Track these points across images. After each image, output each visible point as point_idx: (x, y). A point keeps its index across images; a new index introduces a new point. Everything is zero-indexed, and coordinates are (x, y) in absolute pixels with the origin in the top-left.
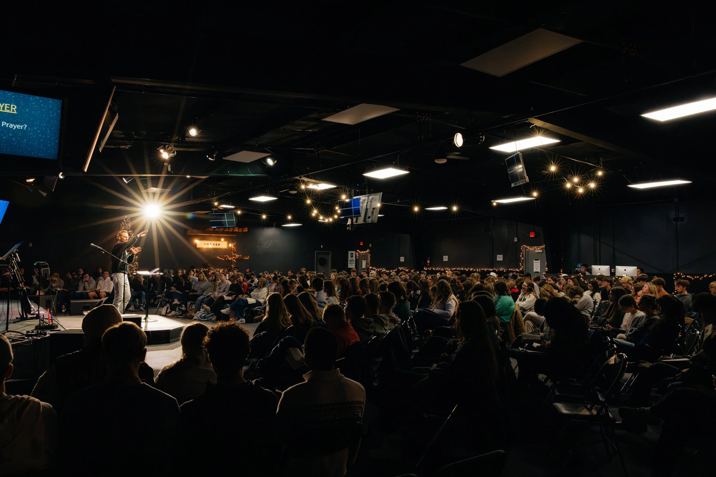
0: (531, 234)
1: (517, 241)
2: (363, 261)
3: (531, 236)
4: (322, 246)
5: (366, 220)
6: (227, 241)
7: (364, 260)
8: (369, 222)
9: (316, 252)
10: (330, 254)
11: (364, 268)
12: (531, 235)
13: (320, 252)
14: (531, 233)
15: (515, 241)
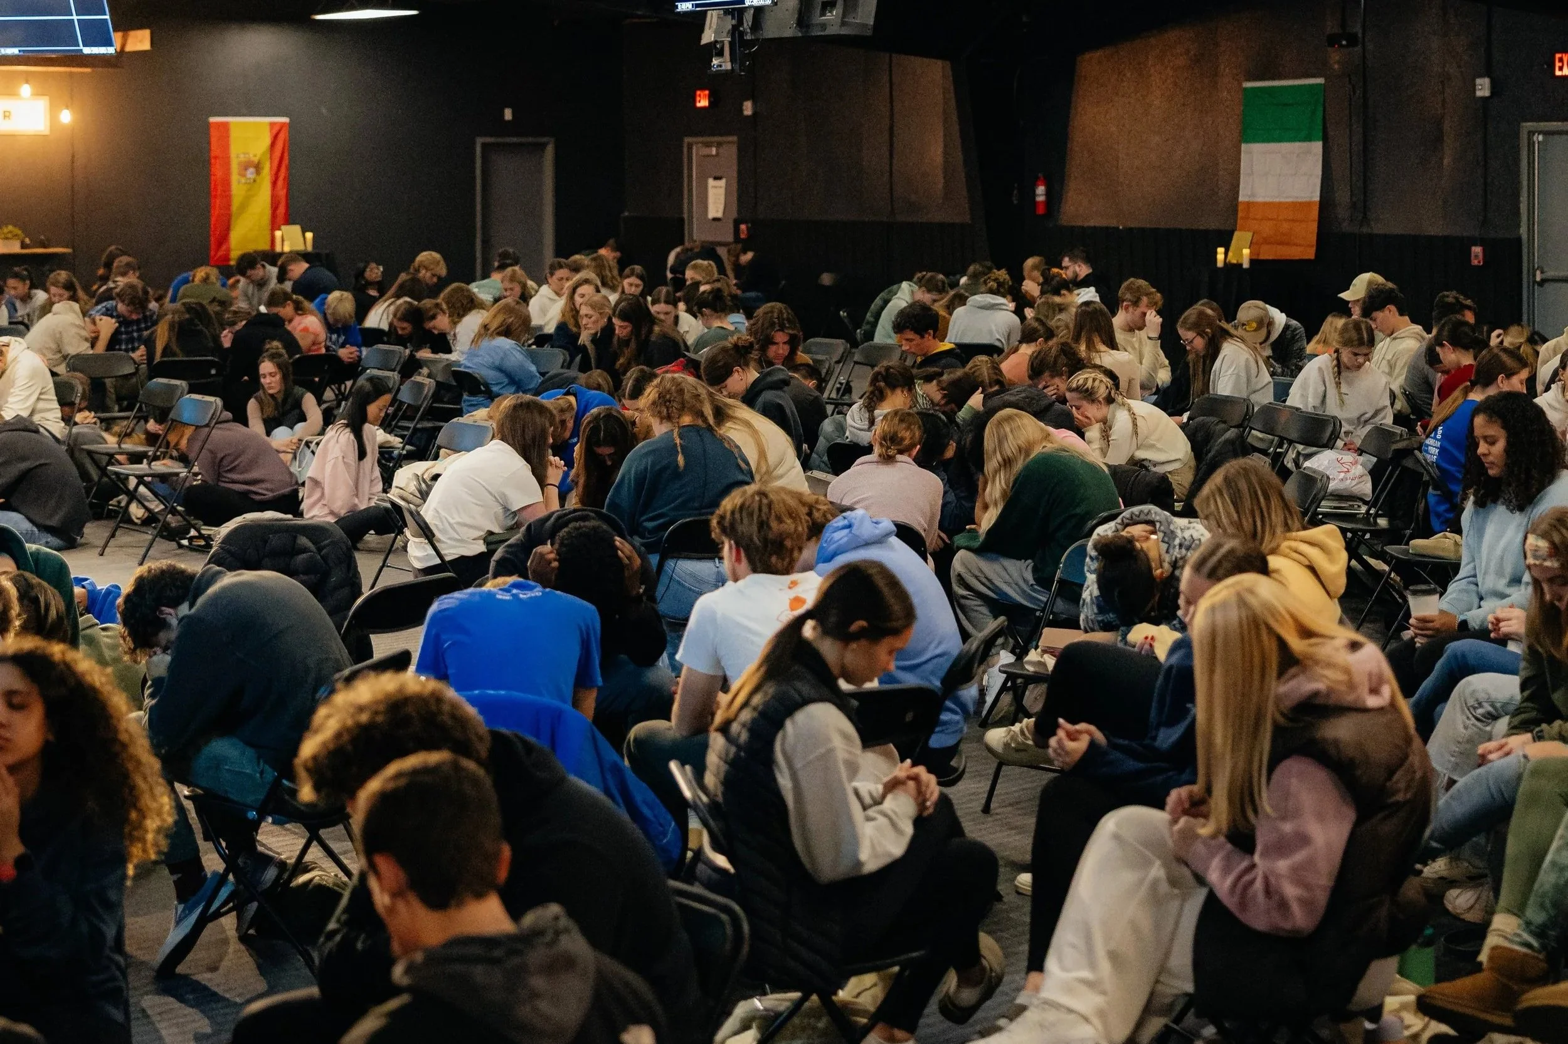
0: (1561, 60)
1: (1486, 93)
2: (711, 182)
3: (1558, 73)
4: (508, 114)
5: (814, 22)
6: (47, 98)
7: (716, 178)
8: (827, 32)
9: (479, 141)
10: (550, 151)
11: (715, 219)
12: (1558, 64)
13: (500, 140)
14: (1558, 56)
15: (1479, 94)
